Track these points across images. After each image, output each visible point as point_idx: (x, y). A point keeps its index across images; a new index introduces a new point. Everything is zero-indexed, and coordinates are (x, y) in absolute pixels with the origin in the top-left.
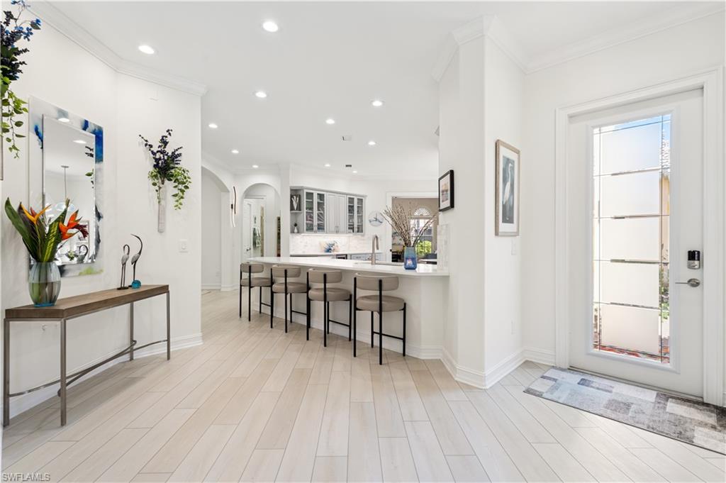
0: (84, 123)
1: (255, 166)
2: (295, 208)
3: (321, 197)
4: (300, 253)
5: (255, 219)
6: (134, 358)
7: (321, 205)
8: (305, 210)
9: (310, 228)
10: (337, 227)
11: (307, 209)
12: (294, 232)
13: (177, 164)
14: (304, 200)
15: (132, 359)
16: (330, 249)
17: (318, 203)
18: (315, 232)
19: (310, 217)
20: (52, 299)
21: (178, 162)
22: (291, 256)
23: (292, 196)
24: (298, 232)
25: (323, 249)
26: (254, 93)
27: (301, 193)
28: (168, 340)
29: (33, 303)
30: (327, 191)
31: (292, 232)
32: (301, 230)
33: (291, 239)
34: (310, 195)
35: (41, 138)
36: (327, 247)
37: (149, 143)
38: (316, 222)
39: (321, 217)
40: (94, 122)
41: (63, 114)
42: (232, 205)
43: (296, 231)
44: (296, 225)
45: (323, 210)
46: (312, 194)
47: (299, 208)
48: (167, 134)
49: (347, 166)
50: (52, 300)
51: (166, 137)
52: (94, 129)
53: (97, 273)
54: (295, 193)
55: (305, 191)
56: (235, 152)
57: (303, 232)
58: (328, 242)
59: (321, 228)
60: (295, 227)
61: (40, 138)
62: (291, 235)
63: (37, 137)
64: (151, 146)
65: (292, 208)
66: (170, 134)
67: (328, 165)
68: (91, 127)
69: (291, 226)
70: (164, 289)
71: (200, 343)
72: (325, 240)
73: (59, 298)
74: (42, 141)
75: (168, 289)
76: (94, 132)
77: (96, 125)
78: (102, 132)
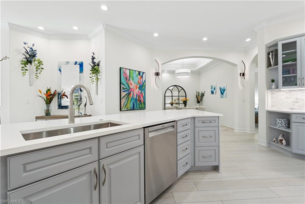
0: (75, 63)
2: (272, 64)
12: (272, 89)
20: (49, 114)
23: (269, 54)
29: (45, 115)
41: (68, 62)
42: (241, 73)
43: (274, 87)
44: (272, 81)
47: (276, 63)
51: (93, 56)
54: (272, 50)
60: (272, 83)
61: (60, 71)
65: (269, 65)
66: (94, 54)
76: (79, 64)
77: (80, 62)
78: (83, 63)
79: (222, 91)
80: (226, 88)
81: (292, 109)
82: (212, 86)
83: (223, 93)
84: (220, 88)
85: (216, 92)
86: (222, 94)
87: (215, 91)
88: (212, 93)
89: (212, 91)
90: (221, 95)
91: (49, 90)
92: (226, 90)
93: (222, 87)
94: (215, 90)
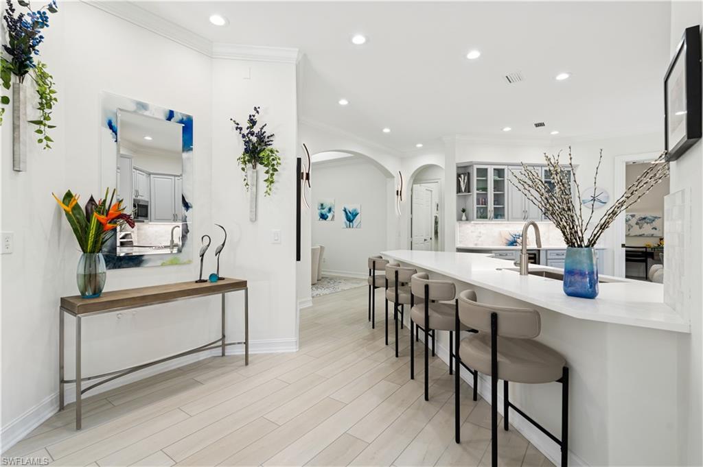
0: (168, 113)
1: (419, 145)
2: (462, 189)
3: (499, 172)
4: (471, 246)
5: (438, 206)
6: (226, 354)
7: (499, 185)
8: (475, 191)
9: (483, 215)
10: (525, 212)
11: (478, 190)
12: (461, 220)
13: (269, 145)
14: (474, 178)
15: (223, 355)
16: (516, 242)
17: (495, 181)
18: (491, 219)
19: (483, 200)
20: (97, 290)
21: (270, 143)
22: (459, 250)
23: (459, 176)
24: (467, 220)
25: (505, 241)
26: (350, 40)
27: (470, 170)
28: (246, 343)
29: (80, 294)
30: (508, 165)
31: (460, 219)
32: (471, 216)
33: (458, 229)
34: (482, 172)
35: (115, 132)
36: (511, 239)
37: (239, 126)
38: (491, 206)
39: (499, 199)
40: (181, 111)
41: (143, 106)
42: (398, 191)
43: (464, 218)
44: (464, 211)
45: (503, 190)
46: (486, 169)
47: (468, 189)
48: (254, 112)
49: (537, 125)
50: (97, 292)
51: (254, 116)
52: (181, 118)
53: (184, 264)
54: (463, 172)
55: (475, 167)
56: (386, 130)
57: (473, 220)
58: (512, 233)
59: (499, 214)
60: (463, 214)
61: (113, 131)
62: (457, 224)
63: (111, 131)
64: (241, 129)
65: (459, 190)
66: (258, 112)
67: (507, 129)
68: (177, 117)
69: (457, 211)
70: (242, 285)
71: (294, 349)
72: (506, 229)
73: (103, 291)
74: (116, 134)
75: (246, 286)
76: (181, 122)
77: (183, 115)
78: (192, 121)
79: (351, 217)
80: (359, 211)
81: (476, 244)
82: (322, 205)
83: (352, 218)
84: (345, 210)
85: (333, 216)
86: (350, 220)
87: (330, 215)
88: (323, 217)
89: (324, 213)
90: (348, 223)
91: (69, 196)
92: (359, 215)
93: (350, 208)
94: (332, 212)
